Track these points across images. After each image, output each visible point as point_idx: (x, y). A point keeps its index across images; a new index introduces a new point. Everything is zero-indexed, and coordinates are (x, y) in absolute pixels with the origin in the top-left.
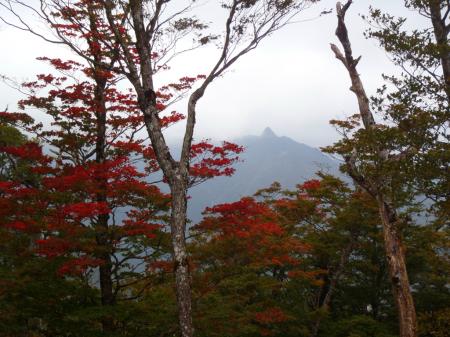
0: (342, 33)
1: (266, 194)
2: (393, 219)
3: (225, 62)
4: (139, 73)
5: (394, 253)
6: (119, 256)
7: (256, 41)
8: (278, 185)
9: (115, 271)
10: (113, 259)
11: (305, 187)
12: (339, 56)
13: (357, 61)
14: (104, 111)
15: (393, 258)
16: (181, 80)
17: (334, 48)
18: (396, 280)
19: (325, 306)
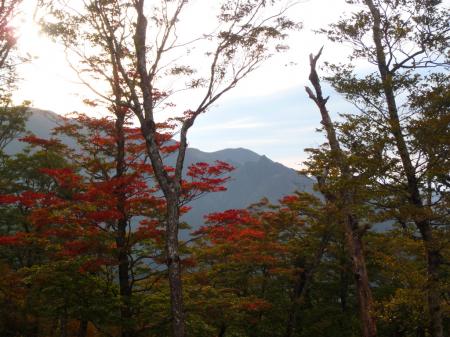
0: (314, 78)
1: (257, 207)
2: (355, 227)
3: (211, 98)
4: (142, 107)
5: (356, 254)
6: (134, 257)
7: (235, 81)
8: (266, 200)
9: (131, 268)
10: (129, 259)
11: (284, 202)
12: (312, 96)
13: (326, 101)
14: (123, 140)
15: (355, 259)
16: (185, 113)
17: (308, 90)
18: (358, 277)
19: (302, 298)
